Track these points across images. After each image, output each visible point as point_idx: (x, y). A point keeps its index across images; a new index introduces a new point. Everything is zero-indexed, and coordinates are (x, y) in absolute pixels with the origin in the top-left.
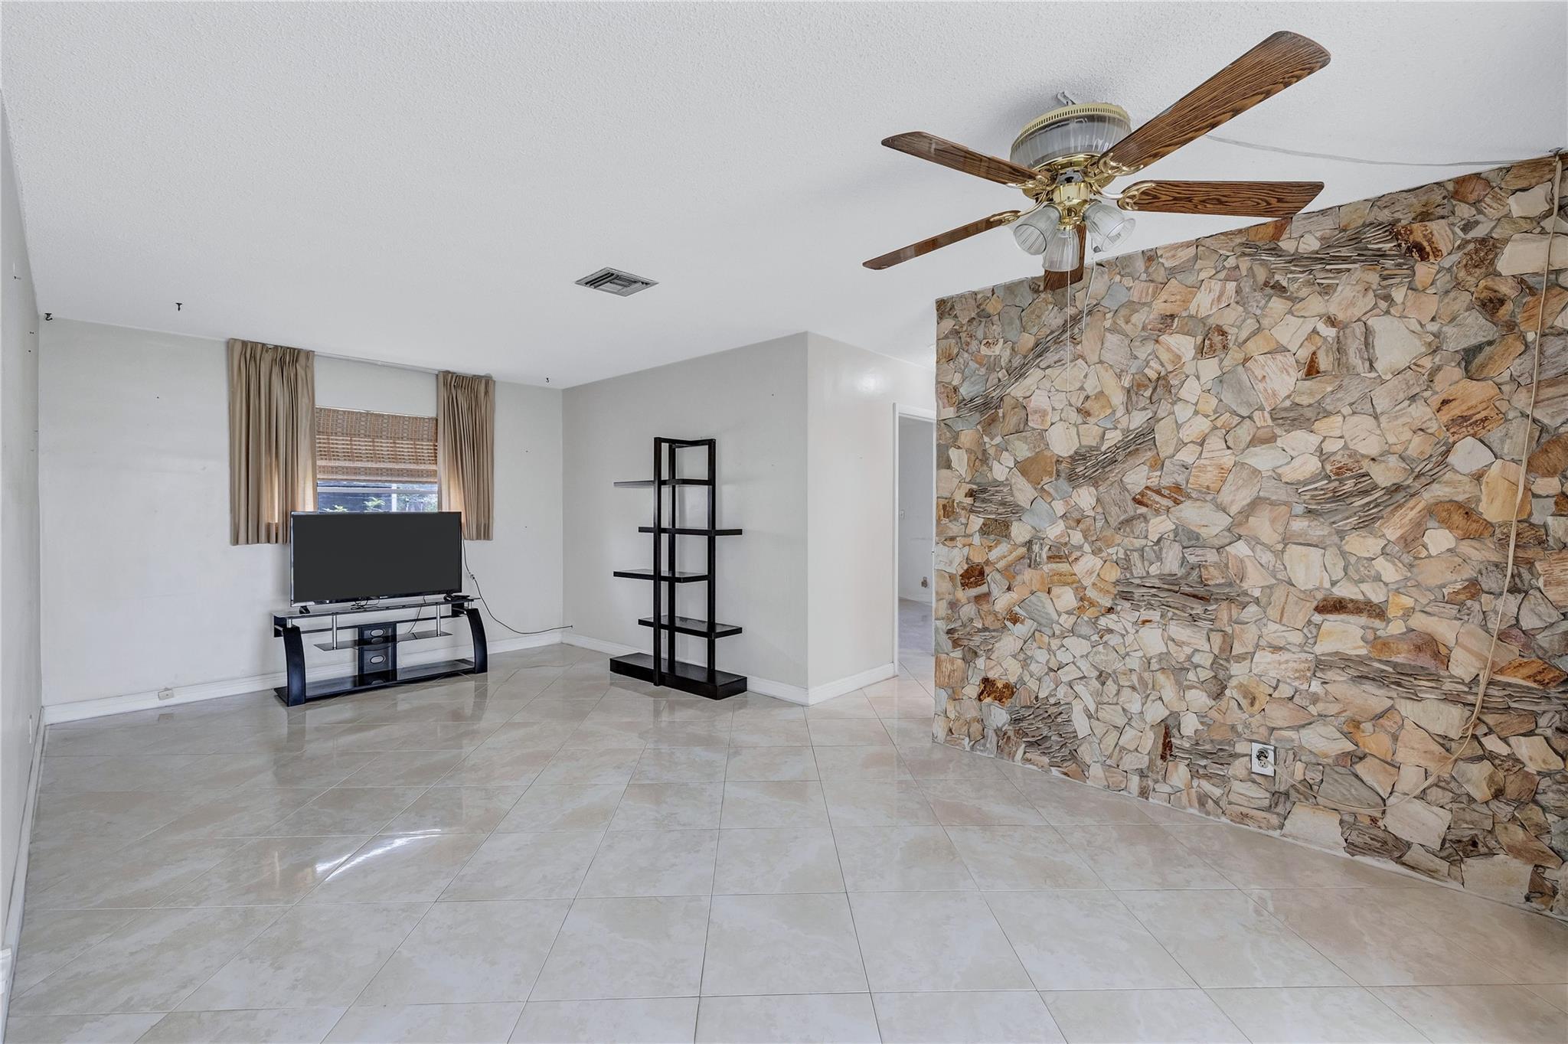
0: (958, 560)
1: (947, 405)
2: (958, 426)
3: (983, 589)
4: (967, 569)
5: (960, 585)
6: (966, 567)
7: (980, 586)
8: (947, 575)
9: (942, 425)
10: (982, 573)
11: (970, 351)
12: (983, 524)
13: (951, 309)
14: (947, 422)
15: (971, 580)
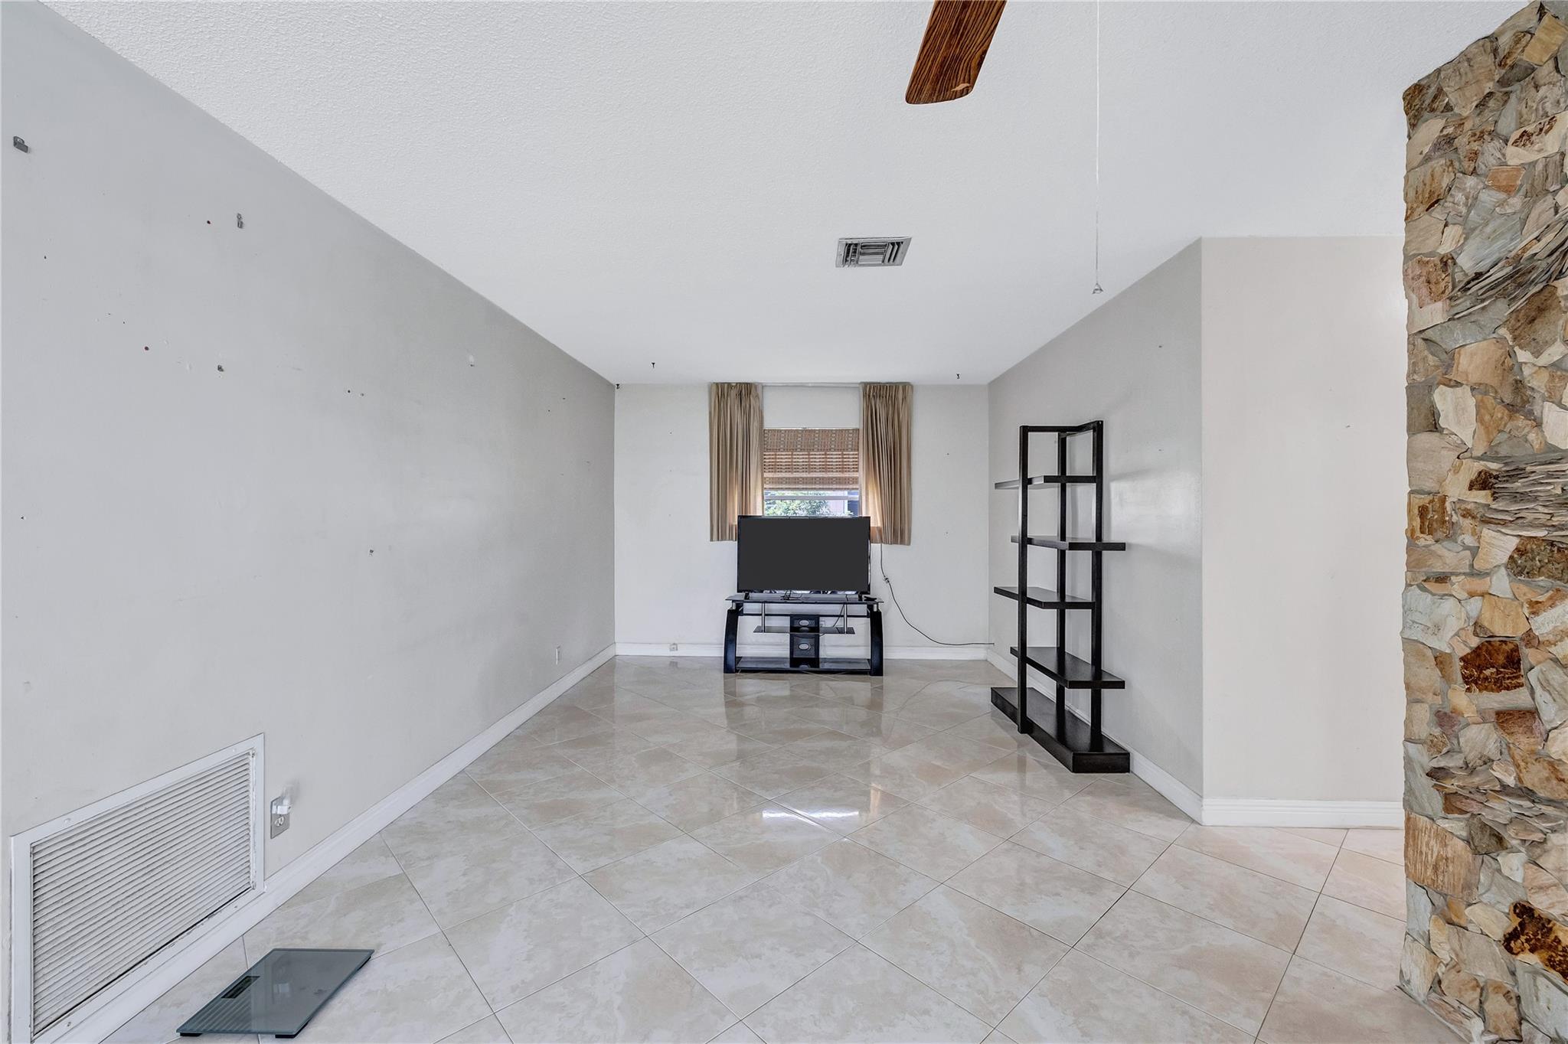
0: (1453, 625)
1: (1428, 300)
2: (1455, 338)
3: (1518, 698)
4: (1478, 648)
5: (1460, 679)
6: (1475, 642)
7: (1508, 688)
8: (1429, 653)
9: (1419, 342)
10: (1513, 661)
11: (1482, 169)
12: (1517, 550)
13: (1435, 97)
14: (1429, 334)
15: (1487, 672)
